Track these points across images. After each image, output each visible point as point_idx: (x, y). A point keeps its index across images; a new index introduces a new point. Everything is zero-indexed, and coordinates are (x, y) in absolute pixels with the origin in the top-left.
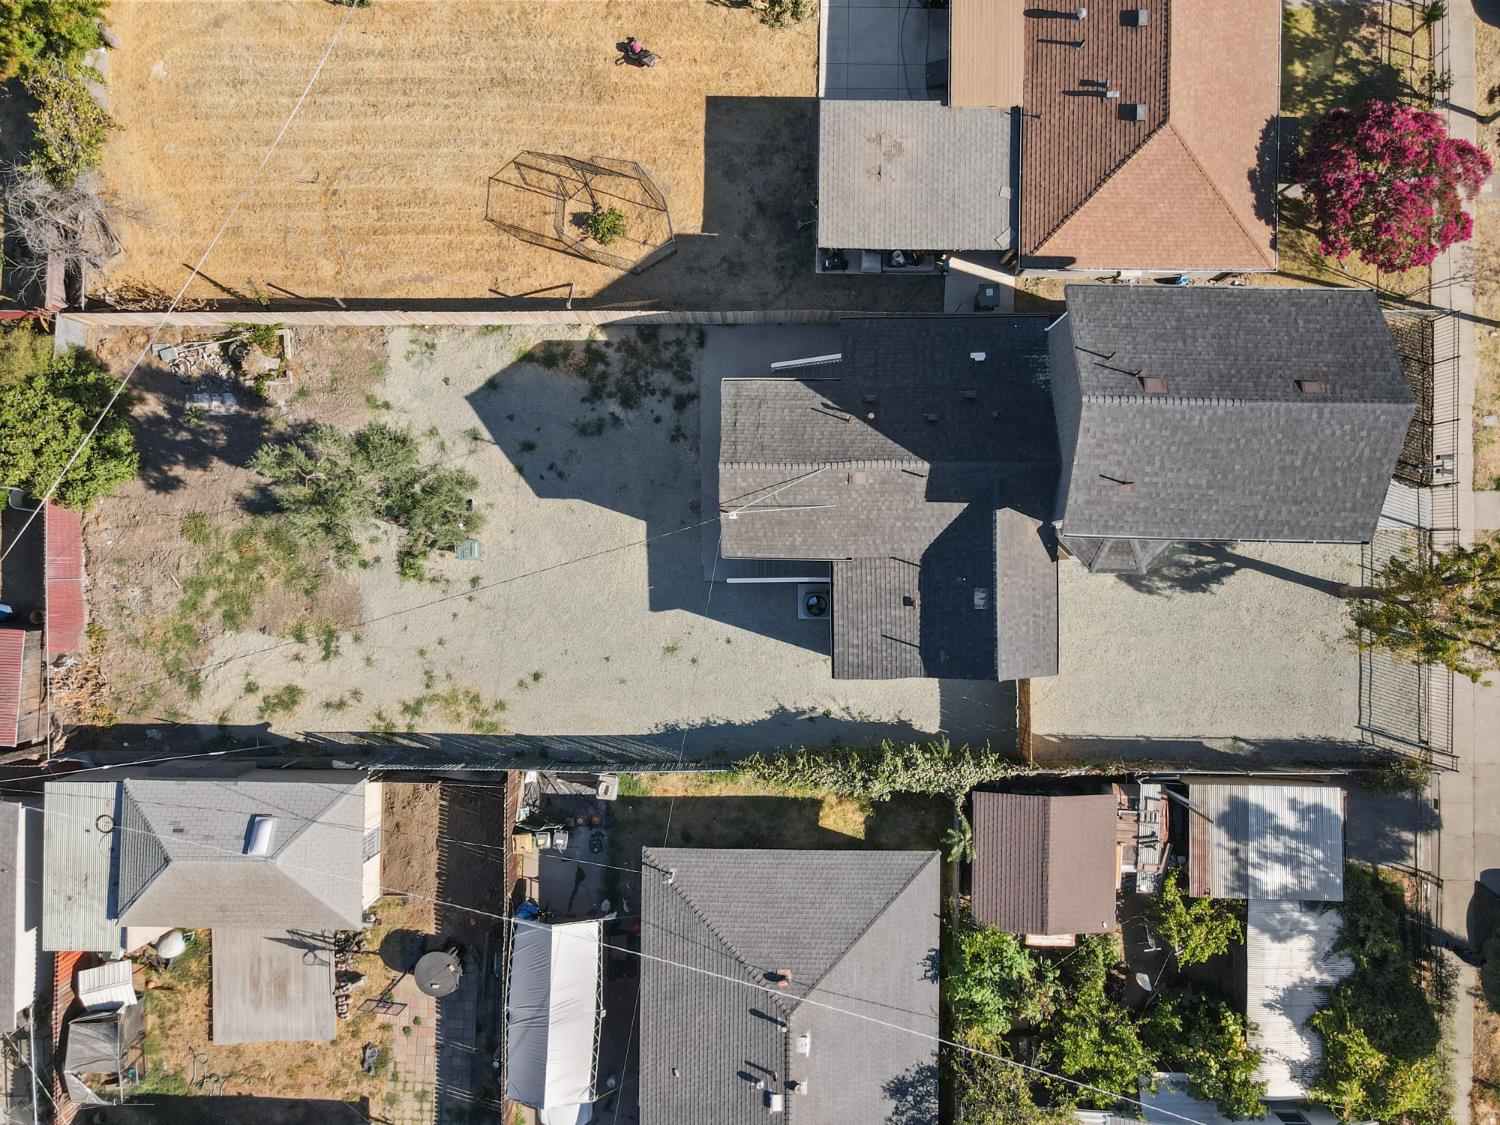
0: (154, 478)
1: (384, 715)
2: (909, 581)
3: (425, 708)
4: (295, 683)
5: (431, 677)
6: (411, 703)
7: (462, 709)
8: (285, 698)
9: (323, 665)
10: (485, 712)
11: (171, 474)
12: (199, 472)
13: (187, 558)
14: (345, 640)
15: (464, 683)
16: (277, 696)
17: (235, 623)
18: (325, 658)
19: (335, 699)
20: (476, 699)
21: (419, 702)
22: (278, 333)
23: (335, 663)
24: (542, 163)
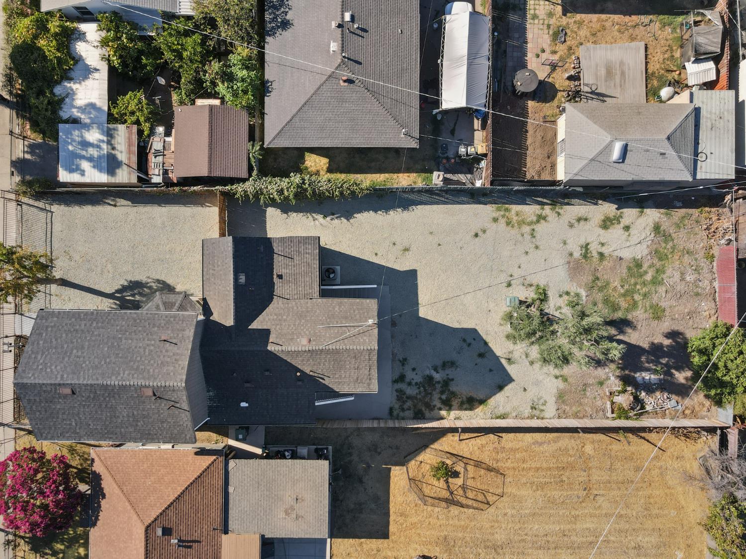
0: (680, 338)
1: (556, 215)
2: (279, 288)
3: (535, 219)
4: (603, 231)
5: (532, 235)
6: (542, 221)
7: (515, 218)
8: (609, 223)
9: (589, 241)
10: (503, 216)
11: (670, 341)
12: (656, 342)
13: (662, 297)
14: (577, 254)
15: (514, 232)
16: (613, 224)
17: (636, 262)
18: (588, 244)
19: (582, 223)
20: (508, 224)
21: (538, 221)
22: (614, 415)
23: (582, 241)
24: (475, 504)
